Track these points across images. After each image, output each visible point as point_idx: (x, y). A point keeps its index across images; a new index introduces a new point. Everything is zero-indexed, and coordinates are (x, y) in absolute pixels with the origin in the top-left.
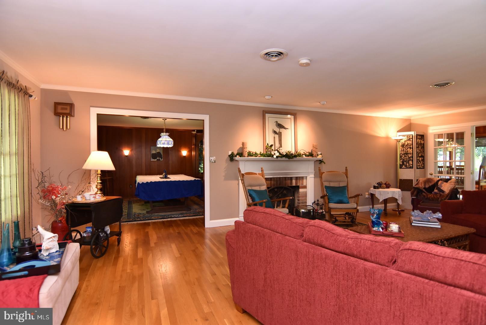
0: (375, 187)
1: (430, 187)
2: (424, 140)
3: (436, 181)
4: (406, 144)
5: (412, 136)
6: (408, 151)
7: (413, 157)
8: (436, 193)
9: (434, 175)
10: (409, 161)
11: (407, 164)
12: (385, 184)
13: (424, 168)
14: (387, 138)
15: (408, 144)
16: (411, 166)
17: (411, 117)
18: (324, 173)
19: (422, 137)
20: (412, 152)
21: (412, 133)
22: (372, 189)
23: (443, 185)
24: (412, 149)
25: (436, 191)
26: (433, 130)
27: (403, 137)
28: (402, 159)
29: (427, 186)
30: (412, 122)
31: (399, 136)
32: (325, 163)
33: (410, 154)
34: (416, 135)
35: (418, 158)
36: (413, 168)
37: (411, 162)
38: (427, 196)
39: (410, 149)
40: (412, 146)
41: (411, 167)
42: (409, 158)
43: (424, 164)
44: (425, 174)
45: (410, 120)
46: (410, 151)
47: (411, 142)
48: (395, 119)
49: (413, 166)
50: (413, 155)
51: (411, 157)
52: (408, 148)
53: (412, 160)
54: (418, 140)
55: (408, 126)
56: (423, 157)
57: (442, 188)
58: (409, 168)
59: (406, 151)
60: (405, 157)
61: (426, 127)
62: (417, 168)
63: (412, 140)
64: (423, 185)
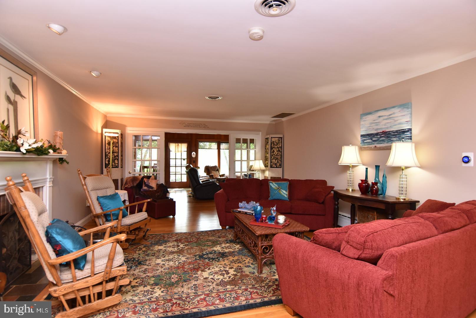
1: (137, 185)
3: (140, 179)
6: (114, 150)
7: (118, 156)
8: (145, 190)
9: (132, 173)
10: (114, 160)
11: (113, 164)
14: (97, 134)
15: (114, 142)
20: (117, 151)
23: (148, 182)
24: (117, 148)
25: (145, 188)
26: (130, 131)
27: (110, 133)
28: (108, 157)
29: (135, 185)
30: (108, 119)
31: (105, 132)
32: (68, 163)
33: (116, 153)
34: (121, 134)
36: (118, 167)
37: (116, 162)
39: (116, 148)
40: (117, 145)
41: (116, 166)
43: (122, 163)
45: (106, 116)
47: (117, 141)
49: (118, 165)
50: (118, 154)
51: (116, 156)
52: (114, 146)
53: (118, 160)
55: (105, 123)
56: (122, 156)
57: (150, 185)
58: (115, 167)
61: (124, 126)
62: (121, 167)
63: (117, 138)
64: (131, 183)
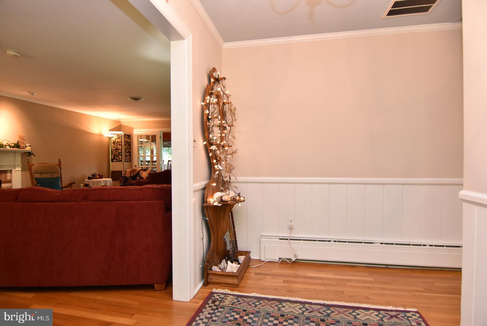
0: (89, 178)
1: (134, 176)
2: (130, 139)
3: (138, 171)
4: (117, 141)
5: (121, 135)
6: (118, 148)
7: (122, 152)
8: (138, 180)
9: (137, 166)
10: (119, 155)
11: (118, 158)
12: (99, 175)
13: (130, 161)
14: (101, 135)
15: (118, 142)
16: (121, 159)
17: (121, 119)
18: (34, 165)
19: (128, 137)
20: (121, 148)
21: (121, 133)
22: (87, 180)
23: (143, 173)
24: (121, 146)
25: (138, 178)
26: (137, 132)
27: (114, 135)
28: (113, 154)
29: (132, 175)
30: (121, 124)
31: (111, 134)
32: (34, 156)
33: (120, 150)
34: (124, 134)
35: (126, 153)
36: (122, 161)
37: (120, 157)
38: (131, 182)
39: (120, 146)
40: (121, 144)
42: (119, 153)
43: (130, 158)
44: (131, 166)
45: (120, 122)
46: (120, 147)
47: (120, 140)
48: (107, 119)
50: (122, 151)
51: (120, 152)
52: (118, 145)
53: (122, 155)
54: (126, 139)
55: (119, 127)
56: (130, 152)
57: (142, 176)
58: (119, 161)
59: (116, 148)
60: (115, 152)
61: (132, 129)
62: (125, 161)
63: (121, 138)
64: (129, 174)
